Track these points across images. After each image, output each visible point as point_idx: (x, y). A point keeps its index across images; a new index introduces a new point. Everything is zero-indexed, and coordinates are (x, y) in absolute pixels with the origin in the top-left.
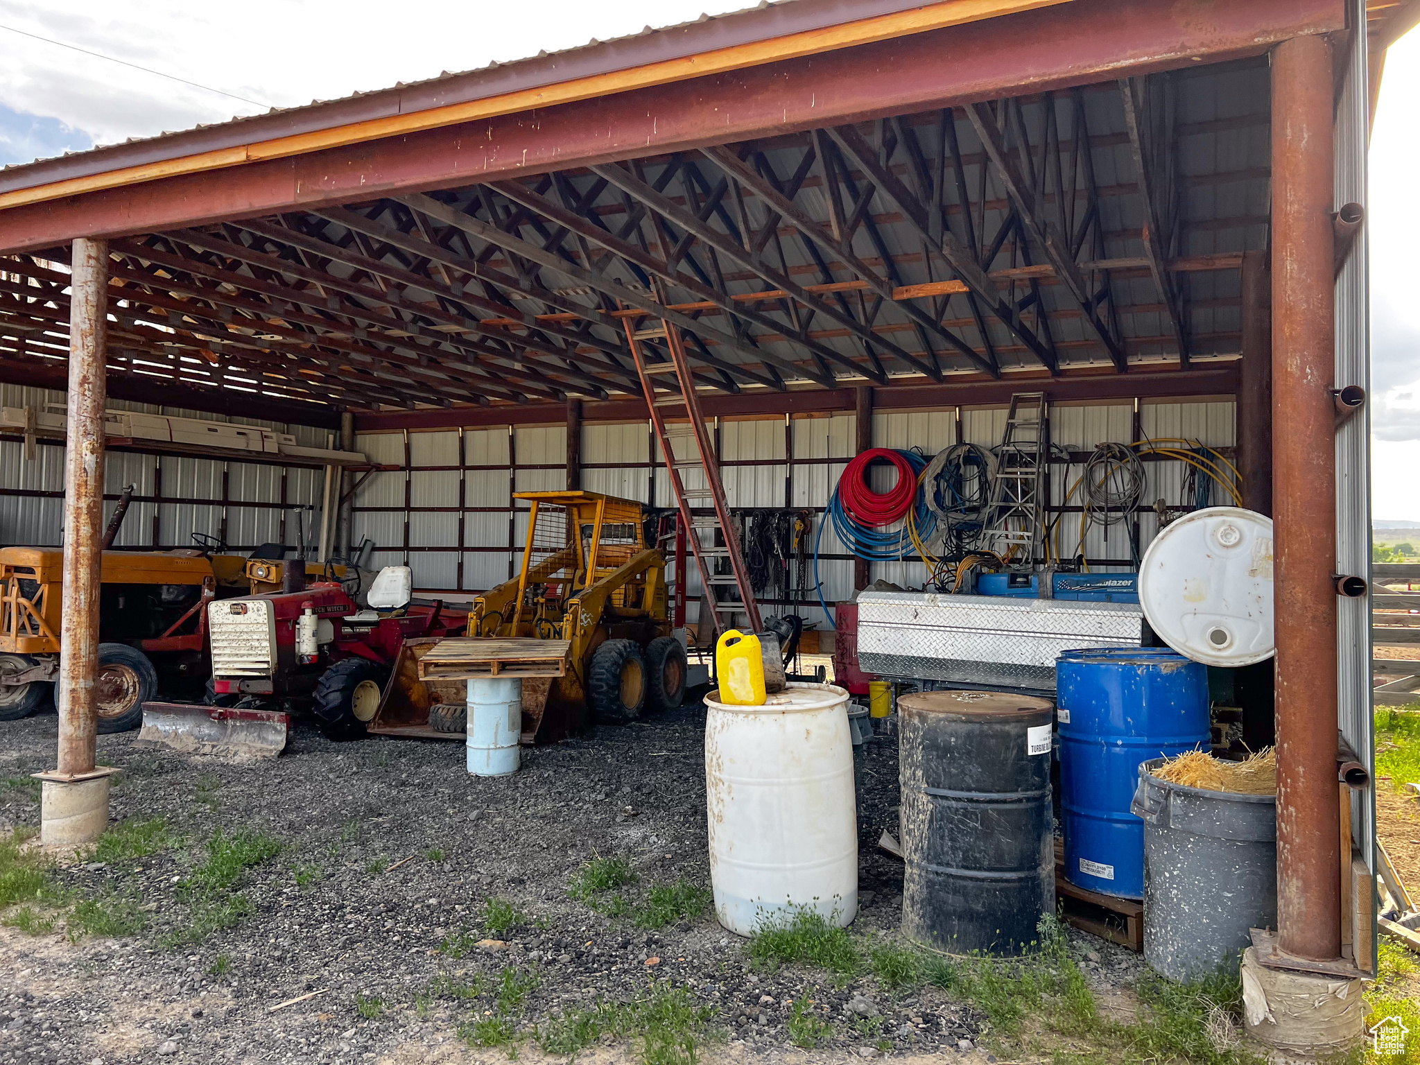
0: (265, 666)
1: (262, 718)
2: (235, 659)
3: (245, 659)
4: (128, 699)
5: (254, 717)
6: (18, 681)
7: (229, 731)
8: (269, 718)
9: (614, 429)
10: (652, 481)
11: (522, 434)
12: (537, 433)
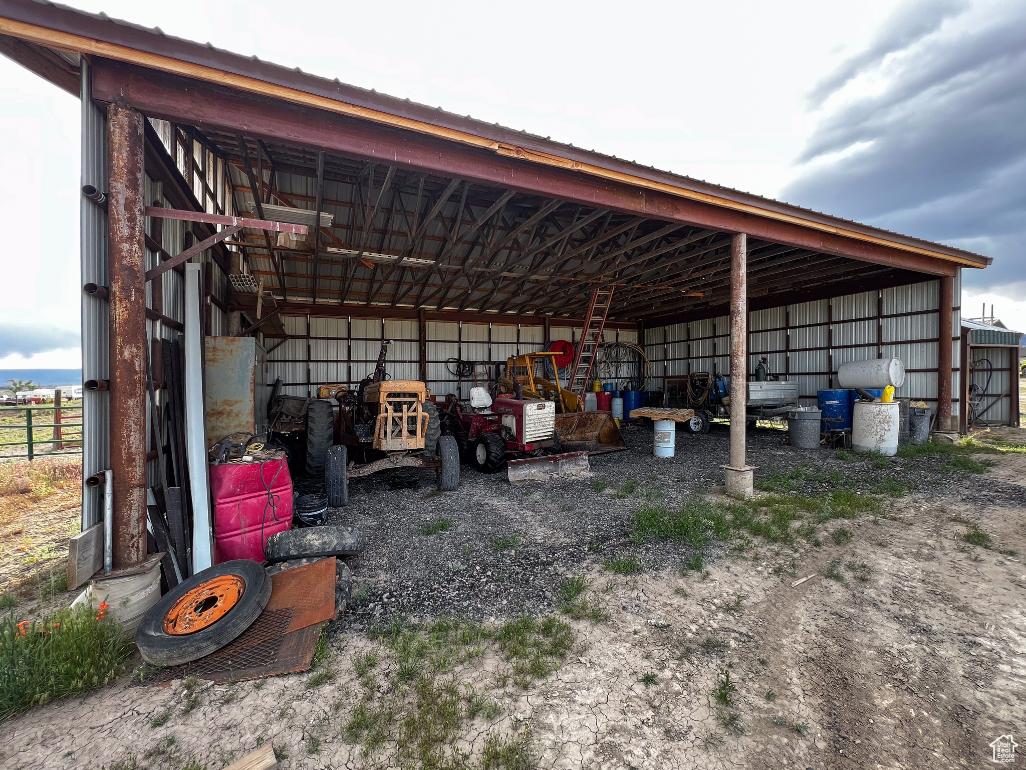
0: (551, 433)
2: (536, 432)
3: (541, 431)
7: (561, 465)
8: (578, 455)
9: (441, 324)
10: (460, 349)
11: (388, 323)
12: (398, 323)
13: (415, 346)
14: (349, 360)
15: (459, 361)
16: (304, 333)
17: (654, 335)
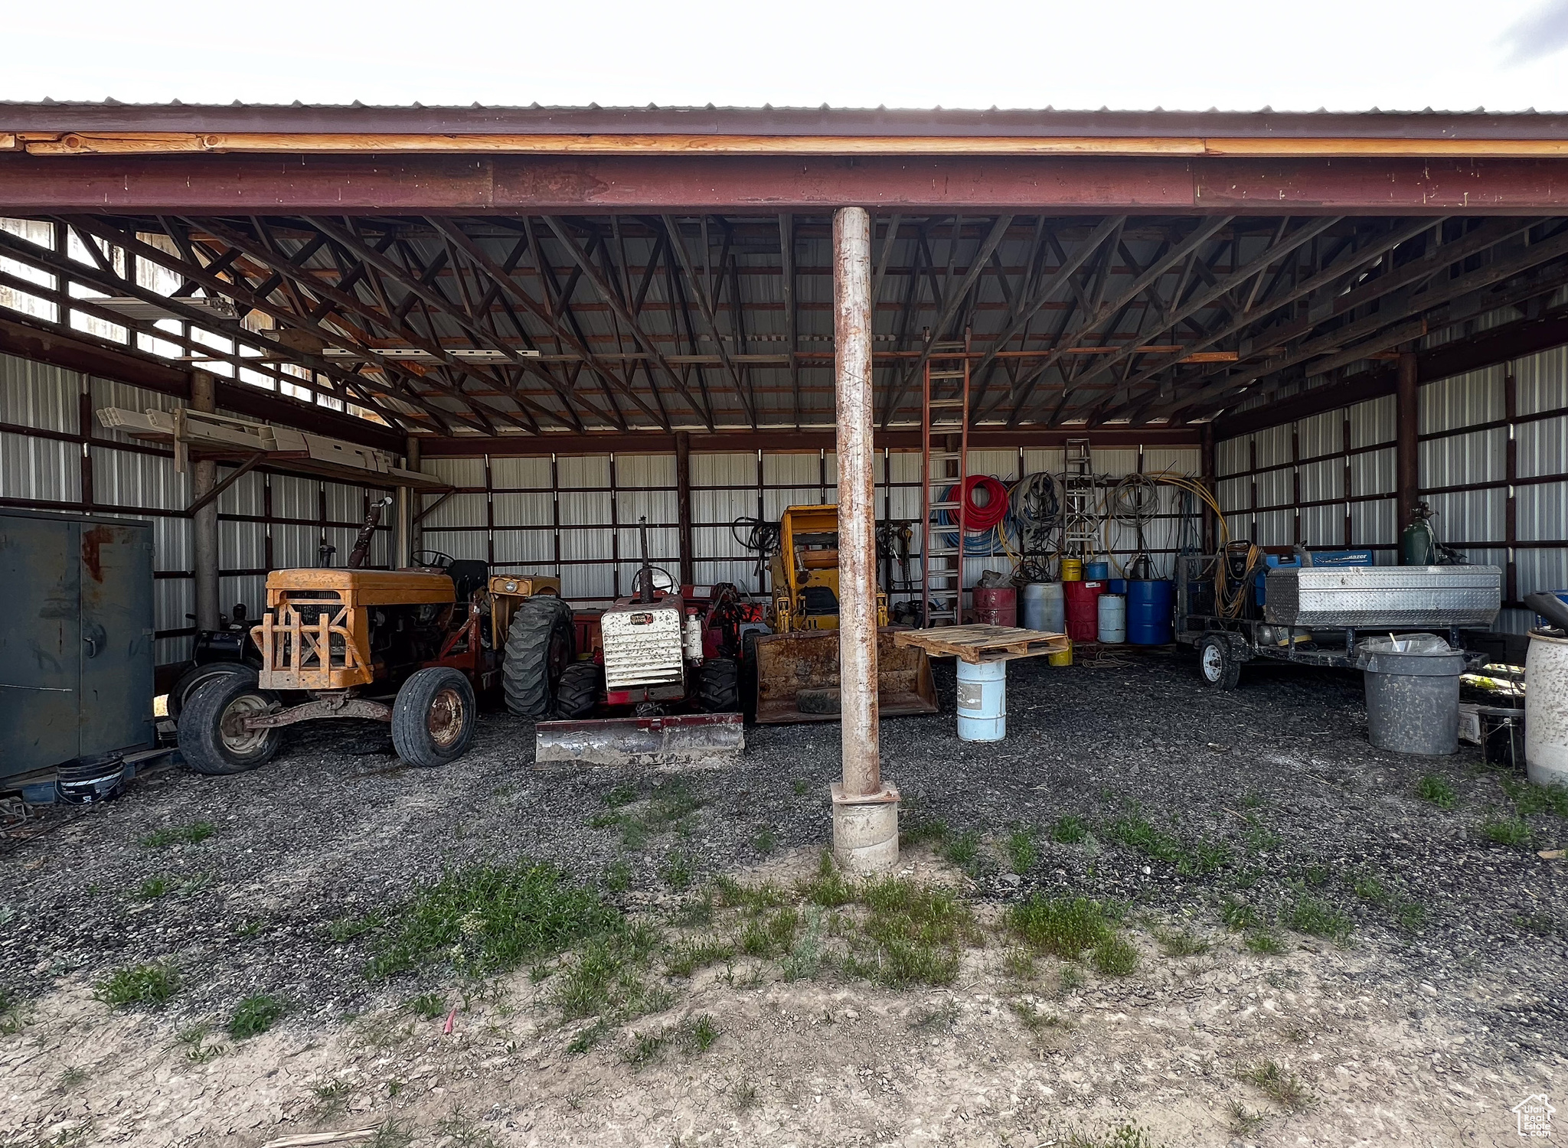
0: (676, 672)
1: (712, 721)
2: (635, 668)
3: (648, 667)
4: (452, 724)
5: (703, 721)
6: (276, 722)
7: (666, 739)
8: (720, 721)
9: (722, 457)
10: (761, 501)
11: (623, 460)
12: (640, 460)
13: (673, 496)
14: (557, 525)
15: (759, 524)
16: (482, 484)
17: (1234, 454)
